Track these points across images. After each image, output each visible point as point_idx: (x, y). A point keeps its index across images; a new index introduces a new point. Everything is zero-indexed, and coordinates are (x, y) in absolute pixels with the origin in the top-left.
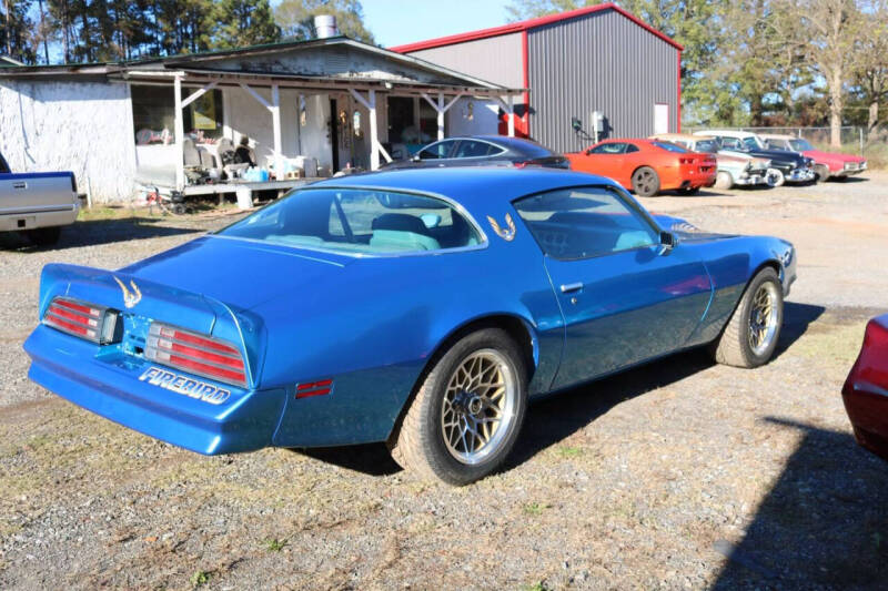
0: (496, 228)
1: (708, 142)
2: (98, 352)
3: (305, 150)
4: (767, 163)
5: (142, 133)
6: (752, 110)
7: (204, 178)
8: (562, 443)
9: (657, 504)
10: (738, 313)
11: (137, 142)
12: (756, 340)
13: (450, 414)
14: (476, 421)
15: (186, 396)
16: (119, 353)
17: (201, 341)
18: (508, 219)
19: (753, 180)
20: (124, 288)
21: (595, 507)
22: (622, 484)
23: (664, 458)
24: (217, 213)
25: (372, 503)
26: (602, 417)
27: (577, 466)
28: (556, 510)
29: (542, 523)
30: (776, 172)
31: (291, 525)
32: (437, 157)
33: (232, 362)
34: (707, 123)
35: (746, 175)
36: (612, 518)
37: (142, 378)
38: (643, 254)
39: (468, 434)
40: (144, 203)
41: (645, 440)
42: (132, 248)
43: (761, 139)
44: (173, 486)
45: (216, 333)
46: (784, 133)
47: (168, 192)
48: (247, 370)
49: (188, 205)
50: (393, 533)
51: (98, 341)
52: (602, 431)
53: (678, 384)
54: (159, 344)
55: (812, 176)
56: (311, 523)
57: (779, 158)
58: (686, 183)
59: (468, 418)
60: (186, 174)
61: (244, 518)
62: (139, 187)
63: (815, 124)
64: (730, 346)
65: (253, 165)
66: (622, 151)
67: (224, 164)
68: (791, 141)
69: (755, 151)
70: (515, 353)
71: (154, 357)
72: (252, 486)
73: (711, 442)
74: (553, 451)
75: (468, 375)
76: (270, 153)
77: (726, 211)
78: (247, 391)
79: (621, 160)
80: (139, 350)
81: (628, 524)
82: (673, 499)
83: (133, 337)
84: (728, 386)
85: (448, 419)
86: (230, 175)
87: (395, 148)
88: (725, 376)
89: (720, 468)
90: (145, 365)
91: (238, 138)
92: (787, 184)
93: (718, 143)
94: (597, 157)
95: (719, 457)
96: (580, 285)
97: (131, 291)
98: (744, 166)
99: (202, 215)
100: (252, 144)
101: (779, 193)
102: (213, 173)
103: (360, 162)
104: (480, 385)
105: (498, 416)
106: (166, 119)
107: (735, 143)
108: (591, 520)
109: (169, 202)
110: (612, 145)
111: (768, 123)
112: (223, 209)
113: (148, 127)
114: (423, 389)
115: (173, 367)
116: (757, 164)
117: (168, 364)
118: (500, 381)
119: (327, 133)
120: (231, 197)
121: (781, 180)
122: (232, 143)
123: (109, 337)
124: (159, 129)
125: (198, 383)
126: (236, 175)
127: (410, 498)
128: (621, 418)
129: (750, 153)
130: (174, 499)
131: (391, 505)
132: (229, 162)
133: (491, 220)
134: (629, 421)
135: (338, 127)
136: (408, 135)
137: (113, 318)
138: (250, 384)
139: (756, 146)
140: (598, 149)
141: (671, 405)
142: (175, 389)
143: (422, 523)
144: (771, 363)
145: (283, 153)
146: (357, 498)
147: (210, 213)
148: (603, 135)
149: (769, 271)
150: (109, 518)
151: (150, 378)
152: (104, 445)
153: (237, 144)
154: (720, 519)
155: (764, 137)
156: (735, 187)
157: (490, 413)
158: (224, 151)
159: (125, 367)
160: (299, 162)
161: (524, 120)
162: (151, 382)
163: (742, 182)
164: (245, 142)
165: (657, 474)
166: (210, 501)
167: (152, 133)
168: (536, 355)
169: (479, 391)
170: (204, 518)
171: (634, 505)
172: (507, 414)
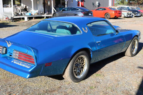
0: (84, 30)
1: (120, 8)
2: (2, 56)
3: (38, 9)
4: (131, 12)
5: (4, 5)
6: (128, 1)
7: (18, 15)
8: (96, 73)
9: (116, 86)
10: (130, 46)
11: (3, 7)
12: (133, 51)
13: (75, 68)
14: (80, 69)
15: (22, 66)
16: (6, 56)
17: (25, 55)
18: (86, 28)
19: (129, 16)
20: (7, 43)
21: (104, 87)
22: (109, 82)
23: (117, 76)
24: (20, 22)
25: (59, 86)
26: (103, 68)
27: (100, 78)
28: (96, 88)
29: (94, 91)
30: (133, 14)
31: (43, 91)
32: (65, 11)
33: (31, 59)
34: (119, 3)
35: (127, 15)
36: (108, 90)
37: (12, 62)
38: (112, 34)
39: (78, 72)
40: (5, 19)
41: (112, 72)
42: (4, 30)
43: (130, 7)
44: (18, 83)
45: (28, 53)
46: (135, 6)
47: (10, 17)
48: (35, 61)
49: (15, 20)
50: (64, 93)
51: (2, 53)
52: (104, 70)
53: (117, 60)
54: (15, 55)
55: (140, 15)
56: (47, 91)
57: (134, 11)
58: (116, 16)
59: (78, 69)
60: (14, 14)
61: (33, 90)
62: (4, 16)
63: (140, 4)
64: (128, 52)
65: (28, 12)
66: (103, 10)
67: (22, 12)
68: (136, 8)
69: (129, 10)
70: (88, 56)
71: (14, 57)
72: (34, 83)
73: (126, 73)
74: (94, 75)
75: (78, 60)
76: (31, 9)
77: (123, 22)
78: (35, 65)
79: (102, 11)
80: (11, 56)
81: (111, 91)
82: (120, 86)
83: (9, 53)
84: (128, 61)
85: (74, 69)
86: (23, 14)
87: (57, 8)
88: (127, 58)
89: (128, 79)
90: (13, 59)
91: (24, 6)
92: (135, 17)
93: (122, 8)
94: (97, 11)
95: (127, 76)
96: (100, 41)
97: (9, 43)
98: (127, 13)
99: (17, 22)
100: (27, 7)
101: (134, 18)
102: (20, 13)
103: (50, 11)
104: (81, 62)
105: (84, 68)
106: (10, 2)
107: (125, 8)
108: (104, 90)
109: (10, 19)
110: (101, 9)
111: (131, 4)
112: (22, 21)
113: (6, 4)
114: (70, 64)
115: (19, 60)
116: (130, 13)
117: (18, 59)
118: (85, 61)
119: (43, 5)
120: (23, 19)
121: (134, 16)
122: (23, 7)
123: (4, 53)
124: (8, 4)
125: (24, 63)
126: (24, 14)
127: (66, 85)
128: (107, 67)
129: (128, 10)
130: (18, 86)
131: (63, 87)
132: (23, 11)
133: (83, 28)
134: (109, 68)
135: (45, 4)
136: (59, 6)
137: (5, 48)
138: (35, 64)
139: (129, 9)
140: (98, 9)
141: (117, 65)
142: (19, 64)
143: (70, 91)
144: (136, 56)
145: (34, 9)
146: (56, 85)
147: (19, 22)
148: (99, 6)
149: (136, 37)
150: (5, 90)
151: (14, 62)
152: (2, 74)
153: (24, 7)
154: (129, 90)
155: (131, 7)
156: (125, 17)
157: (82, 68)
158: (22, 9)
159: (8, 59)
160: (37, 11)
161: (83, 3)
162: (14, 63)
163: (126, 16)
164: (26, 7)
165: (116, 80)
166: (26, 86)
167: (6, 5)
168: (91, 56)
169: (80, 63)
170: (25, 90)
171: (112, 87)
172: (86, 68)
